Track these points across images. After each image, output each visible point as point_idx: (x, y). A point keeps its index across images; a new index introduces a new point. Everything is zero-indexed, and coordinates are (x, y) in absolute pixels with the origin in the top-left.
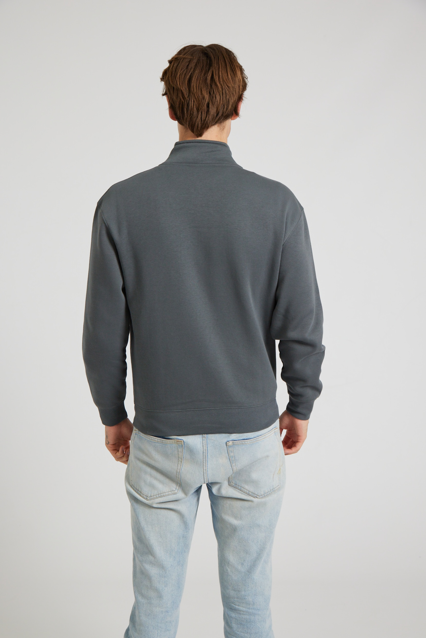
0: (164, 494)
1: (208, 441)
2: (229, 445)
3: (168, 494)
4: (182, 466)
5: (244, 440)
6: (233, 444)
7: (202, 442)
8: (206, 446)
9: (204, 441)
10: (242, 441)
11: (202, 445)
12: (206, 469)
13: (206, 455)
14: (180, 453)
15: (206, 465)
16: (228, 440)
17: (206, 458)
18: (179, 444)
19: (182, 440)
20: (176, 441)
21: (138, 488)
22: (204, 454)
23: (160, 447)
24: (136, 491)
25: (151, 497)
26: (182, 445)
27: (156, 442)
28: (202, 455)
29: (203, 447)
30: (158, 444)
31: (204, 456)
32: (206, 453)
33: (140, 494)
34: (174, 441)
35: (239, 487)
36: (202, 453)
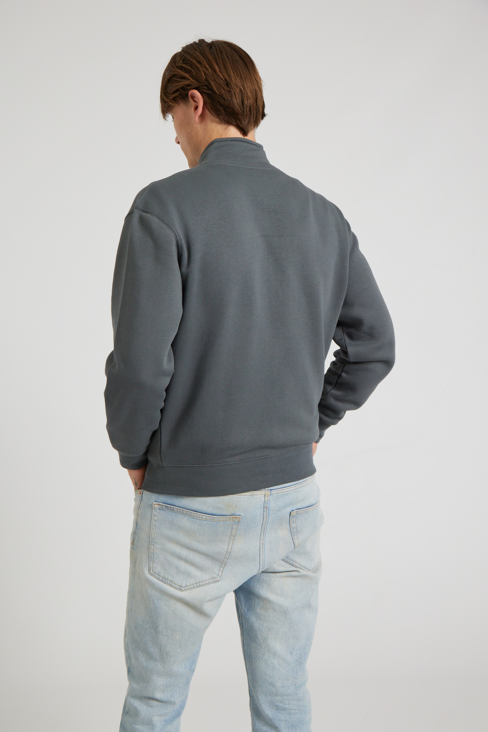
0: (204, 583)
1: (270, 512)
2: (293, 515)
3: (208, 582)
4: (233, 544)
5: (308, 508)
6: (297, 513)
7: (263, 513)
8: (267, 517)
9: (265, 513)
10: (305, 509)
11: (262, 517)
12: (263, 544)
13: (266, 527)
14: (234, 531)
15: (264, 539)
16: (293, 510)
17: (265, 530)
18: (235, 521)
19: (240, 516)
20: (232, 518)
21: (166, 576)
22: (263, 526)
23: (209, 525)
24: (164, 581)
25: (187, 587)
26: (239, 522)
27: (204, 520)
28: (261, 527)
29: (263, 519)
30: (206, 522)
31: (263, 529)
32: (266, 525)
33: (170, 584)
34: (229, 517)
35: (291, 561)
36: (261, 525)
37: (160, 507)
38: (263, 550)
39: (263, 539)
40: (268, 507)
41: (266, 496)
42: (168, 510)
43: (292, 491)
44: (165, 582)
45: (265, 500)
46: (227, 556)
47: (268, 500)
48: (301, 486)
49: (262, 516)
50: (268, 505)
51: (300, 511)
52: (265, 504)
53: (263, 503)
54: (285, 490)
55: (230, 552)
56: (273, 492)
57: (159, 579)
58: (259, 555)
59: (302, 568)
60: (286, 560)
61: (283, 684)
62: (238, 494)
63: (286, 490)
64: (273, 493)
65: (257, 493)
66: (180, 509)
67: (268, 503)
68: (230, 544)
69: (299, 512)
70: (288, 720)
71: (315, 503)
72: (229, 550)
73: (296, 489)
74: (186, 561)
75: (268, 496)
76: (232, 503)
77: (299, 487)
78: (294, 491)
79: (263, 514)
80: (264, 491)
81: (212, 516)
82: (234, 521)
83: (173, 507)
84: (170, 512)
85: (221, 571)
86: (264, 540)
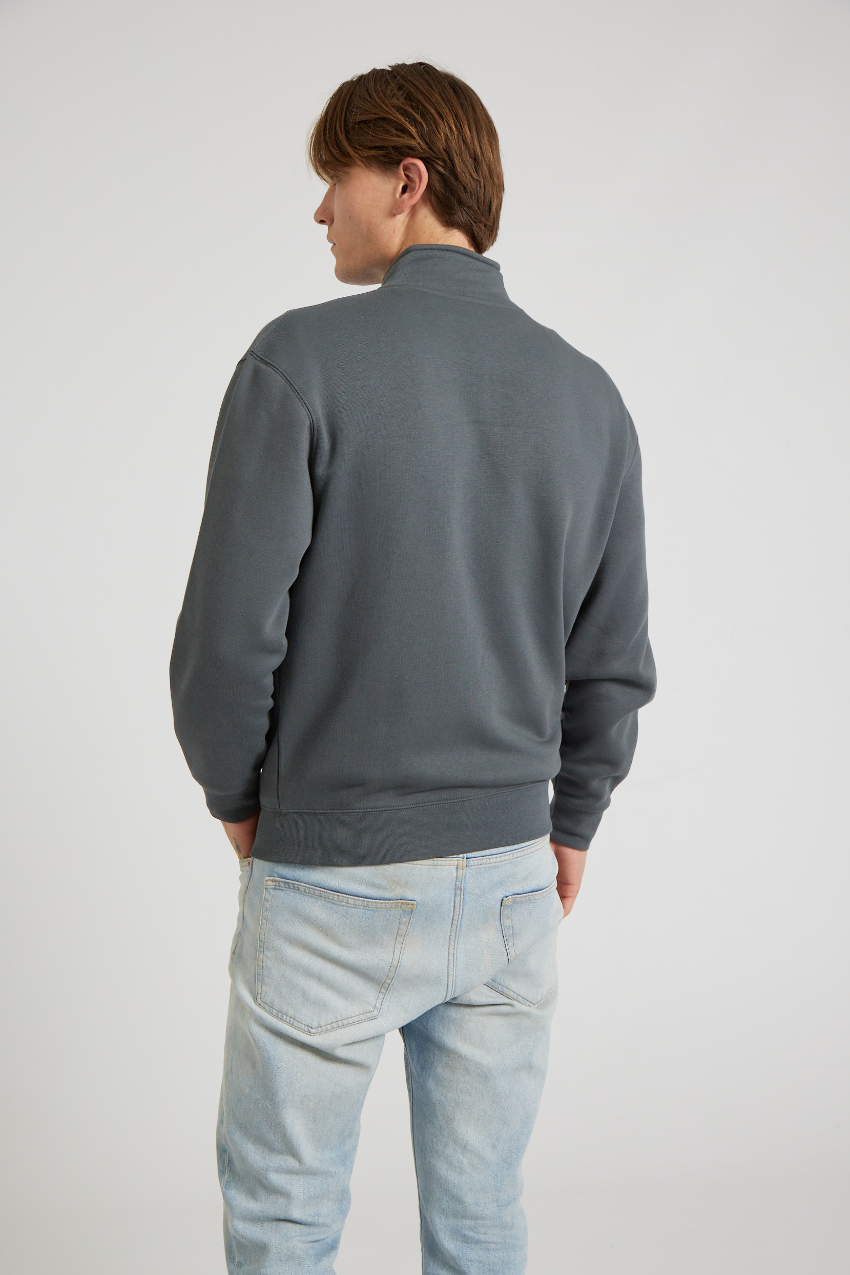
0: (351, 1020)
1: (467, 897)
2: (507, 903)
3: (357, 1020)
4: (402, 952)
5: (533, 893)
6: (514, 902)
7: (453, 899)
8: (461, 907)
9: (458, 898)
10: (529, 894)
11: (453, 905)
12: (454, 954)
13: (459, 924)
14: (403, 927)
15: (456, 946)
16: (507, 895)
17: (458, 930)
18: (405, 909)
19: (415, 901)
20: (400, 904)
21: (284, 1009)
22: (455, 922)
23: (360, 916)
24: (280, 1016)
25: (320, 1028)
26: (412, 911)
27: (350, 907)
28: (450, 924)
29: (454, 909)
30: (355, 910)
31: (454, 928)
32: (459, 921)
33: (291, 1023)
34: (396, 903)
35: (500, 986)
36: (451, 920)
37: (275, 886)
38: (455, 965)
39: (454, 946)
40: (462, 887)
41: (458, 869)
42: (289, 890)
43: (506, 862)
44: (281, 1019)
45: (457, 876)
46: (390, 974)
47: (464, 876)
48: (522, 853)
49: (453, 902)
50: (463, 884)
51: (519, 898)
52: (457, 883)
53: (454, 882)
54: (493, 859)
55: (396, 966)
56: (472, 862)
57: (272, 1014)
58: (446, 975)
59: (520, 999)
60: (492, 985)
61: (477, 1199)
62: (410, 862)
63: (495, 860)
64: (472, 864)
65: (443, 863)
66: (309, 888)
67: (463, 881)
68: (397, 952)
69: (517, 900)
70: (484, 1260)
71: (546, 886)
72: (395, 963)
73: (513, 859)
74: (320, 979)
75: (463, 869)
76: (399, 878)
77: (519, 856)
78: (509, 861)
79: (455, 901)
80: (456, 859)
81: (365, 899)
82: (404, 911)
83: (297, 885)
84: (292, 894)
85: (380, 1000)
86: (456, 948)
